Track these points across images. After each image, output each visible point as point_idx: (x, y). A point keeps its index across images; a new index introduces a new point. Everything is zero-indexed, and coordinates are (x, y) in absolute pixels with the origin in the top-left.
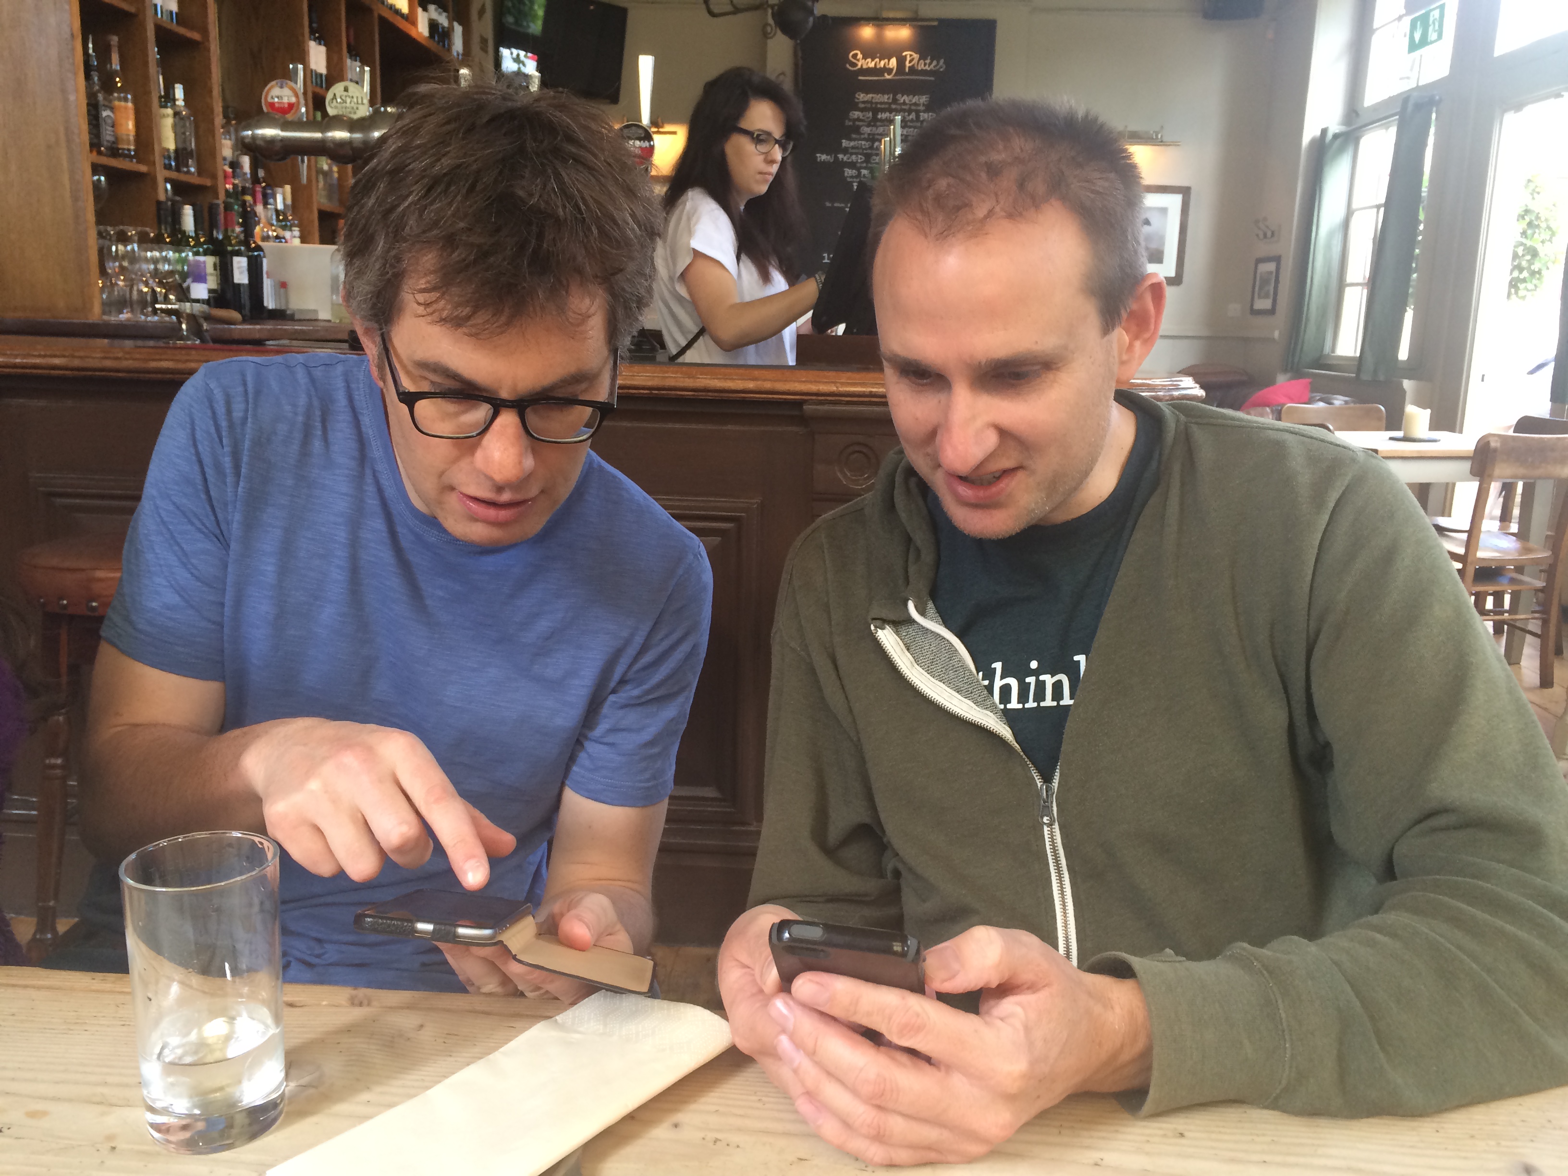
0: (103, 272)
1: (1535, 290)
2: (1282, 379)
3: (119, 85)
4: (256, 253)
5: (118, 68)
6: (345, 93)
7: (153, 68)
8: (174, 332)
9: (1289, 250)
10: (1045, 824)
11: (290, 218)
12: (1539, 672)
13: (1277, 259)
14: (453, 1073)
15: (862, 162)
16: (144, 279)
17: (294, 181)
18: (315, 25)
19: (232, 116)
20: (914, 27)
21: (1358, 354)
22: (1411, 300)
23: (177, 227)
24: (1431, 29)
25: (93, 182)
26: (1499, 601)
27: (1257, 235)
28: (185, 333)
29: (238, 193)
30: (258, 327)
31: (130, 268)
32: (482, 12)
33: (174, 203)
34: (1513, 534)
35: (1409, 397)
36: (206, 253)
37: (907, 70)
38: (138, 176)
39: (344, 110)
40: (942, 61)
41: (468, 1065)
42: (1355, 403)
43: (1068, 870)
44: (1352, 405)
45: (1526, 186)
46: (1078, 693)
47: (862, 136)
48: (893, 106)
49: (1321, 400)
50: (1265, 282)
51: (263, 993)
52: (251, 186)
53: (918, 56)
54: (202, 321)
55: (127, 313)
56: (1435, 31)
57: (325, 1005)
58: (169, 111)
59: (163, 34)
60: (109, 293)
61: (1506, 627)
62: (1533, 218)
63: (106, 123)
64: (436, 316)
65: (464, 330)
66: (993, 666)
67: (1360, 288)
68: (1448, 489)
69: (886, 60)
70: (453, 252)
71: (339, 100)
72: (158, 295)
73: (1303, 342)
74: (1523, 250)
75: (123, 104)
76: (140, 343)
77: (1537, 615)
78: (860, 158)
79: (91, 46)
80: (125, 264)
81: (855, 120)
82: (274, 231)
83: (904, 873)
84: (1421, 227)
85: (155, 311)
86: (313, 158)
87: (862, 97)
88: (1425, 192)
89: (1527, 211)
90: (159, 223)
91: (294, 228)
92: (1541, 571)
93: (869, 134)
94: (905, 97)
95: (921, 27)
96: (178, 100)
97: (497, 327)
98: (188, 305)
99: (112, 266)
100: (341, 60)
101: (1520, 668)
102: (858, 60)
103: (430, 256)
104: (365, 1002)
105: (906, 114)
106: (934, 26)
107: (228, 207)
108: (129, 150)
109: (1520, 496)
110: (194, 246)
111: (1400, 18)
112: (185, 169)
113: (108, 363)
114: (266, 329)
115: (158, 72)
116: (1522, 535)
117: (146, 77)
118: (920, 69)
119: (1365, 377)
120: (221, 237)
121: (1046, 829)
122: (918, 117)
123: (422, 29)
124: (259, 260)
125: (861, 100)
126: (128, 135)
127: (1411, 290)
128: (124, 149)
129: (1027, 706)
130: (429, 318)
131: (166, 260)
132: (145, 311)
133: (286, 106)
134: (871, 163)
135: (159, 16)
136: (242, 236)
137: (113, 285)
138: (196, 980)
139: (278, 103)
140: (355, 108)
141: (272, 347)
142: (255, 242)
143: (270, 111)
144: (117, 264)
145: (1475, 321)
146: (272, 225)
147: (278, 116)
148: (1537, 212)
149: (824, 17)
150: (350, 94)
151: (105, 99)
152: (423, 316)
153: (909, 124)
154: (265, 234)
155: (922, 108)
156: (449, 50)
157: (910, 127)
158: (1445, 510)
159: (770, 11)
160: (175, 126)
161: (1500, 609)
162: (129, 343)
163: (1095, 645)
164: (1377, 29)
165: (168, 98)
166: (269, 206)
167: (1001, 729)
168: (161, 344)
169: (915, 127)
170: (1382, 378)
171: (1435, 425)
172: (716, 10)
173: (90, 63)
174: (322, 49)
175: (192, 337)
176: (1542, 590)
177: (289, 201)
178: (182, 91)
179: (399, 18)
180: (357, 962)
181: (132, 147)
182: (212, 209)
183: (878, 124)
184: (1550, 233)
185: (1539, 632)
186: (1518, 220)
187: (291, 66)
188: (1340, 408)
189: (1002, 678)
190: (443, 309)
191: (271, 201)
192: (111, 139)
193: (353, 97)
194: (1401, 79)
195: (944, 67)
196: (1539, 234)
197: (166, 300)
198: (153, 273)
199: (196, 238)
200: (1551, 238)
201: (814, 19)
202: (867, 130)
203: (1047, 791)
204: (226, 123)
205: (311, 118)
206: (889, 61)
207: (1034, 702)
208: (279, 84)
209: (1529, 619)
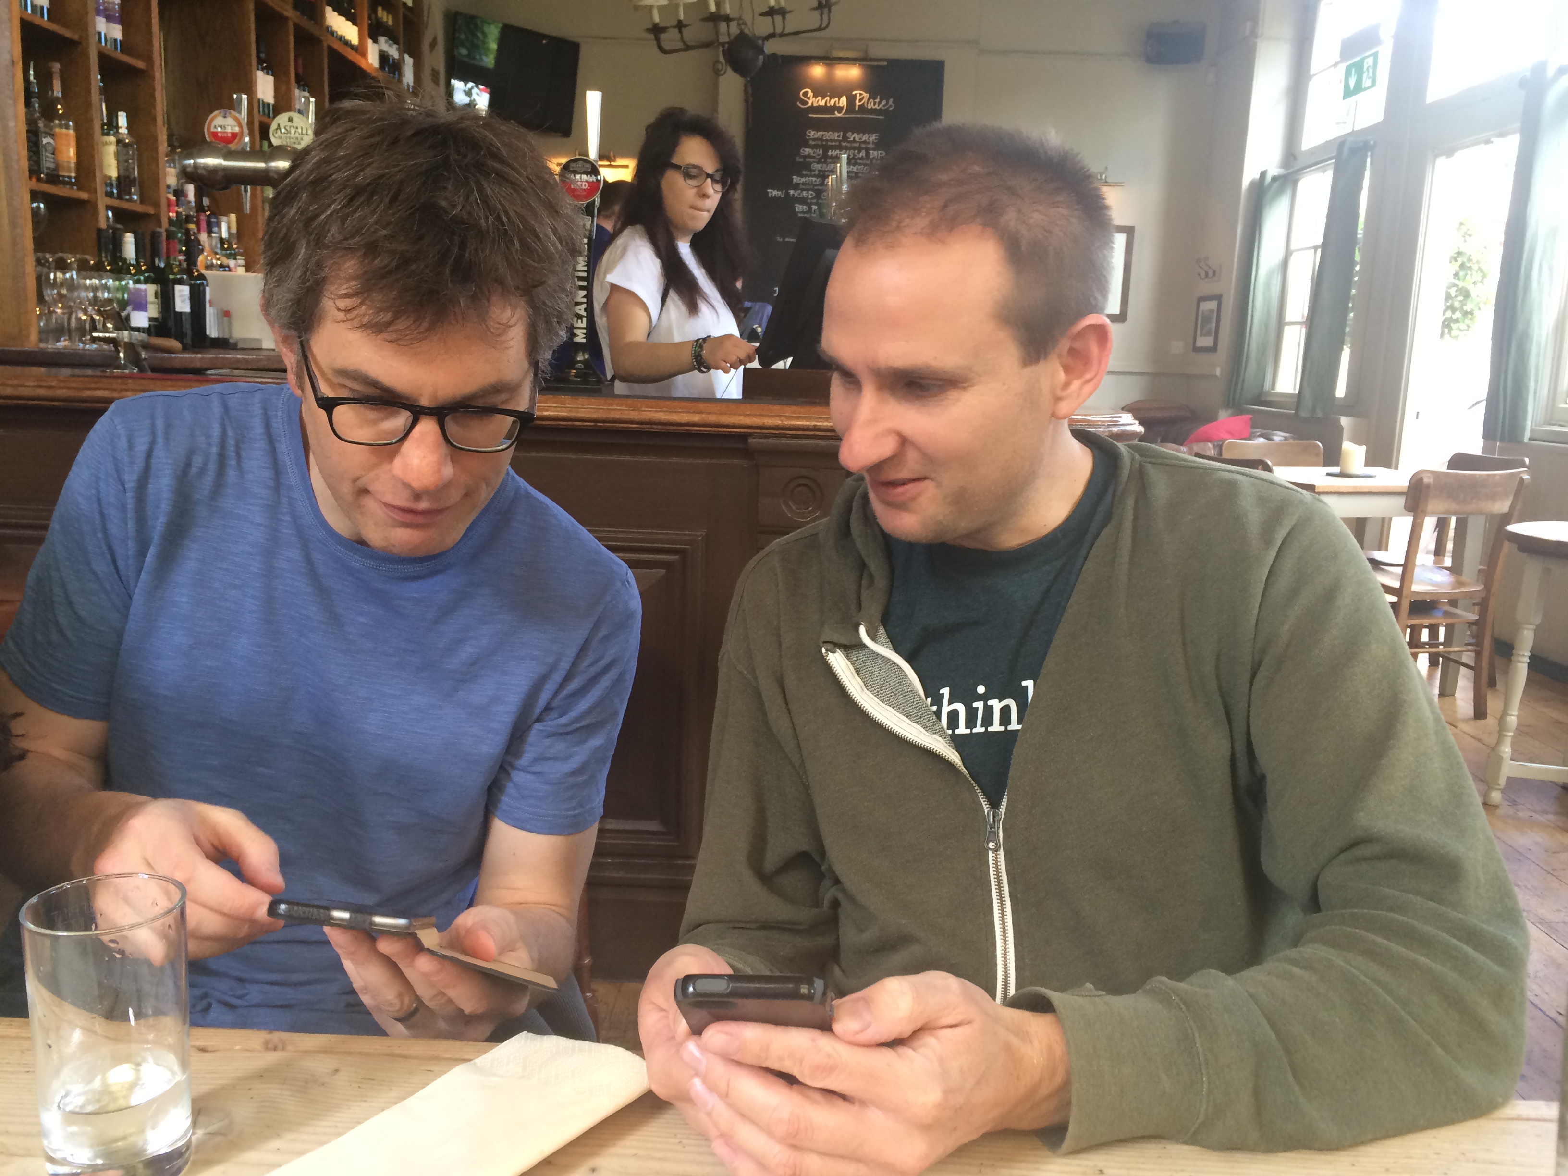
0: (40, 299)
1: (1467, 330)
2: (1223, 415)
3: (61, 112)
4: (199, 282)
5: (60, 95)
6: (290, 124)
7: (95, 96)
8: (111, 362)
9: (1229, 289)
10: (991, 849)
11: (235, 246)
12: (1473, 704)
13: (1219, 298)
14: (367, 1119)
15: (812, 199)
16: (83, 307)
17: (239, 211)
18: (263, 55)
19: (176, 144)
20: (863, 66)
21: (1297, 392)
22: (1347, 339)
23: (118, 254)
24: (1365, 75)
25: (32, 209)
26: (1434, 634)
27: (1199, 275)
28: (123, 362)
29: (181, 222)
30: (199, 355)
31: (68, 295)
32: (433, 44)
33: (115, 230)
34: (1447, 568)
35: (1346, 433)
36: (146, 281)
37: (857, 108)
38: (80, 203)
39: (288, 140)
40: (891, 100)
41: (383, 1110)
42: (1294, 439)
43: (1010, 897)
44: (1291, 441)
45: (1459, 229)
46: (1026, 718)
47: (813, 173)
48: (844, 144)
49: (1261, 436)
50: (1207, 319)
51: (170, 1039)
52: (195, 214)
53: (868, 95)
54: (140, 349)
55: (65, 340)
56: (1369, 78)
57: (238, 1050)
58: (112, 139)
59: (106, 62)
60: (47, 321)
61: (1441, 659)
62: (1465, 260)
63: (46, 150)
64: (356, 323)
65: (385, 335)
66: (941, 691)
67: (1299, 327)
68: (1384, 524)
69: (837, 99)
70: (375, 259)
71: (283, 130)
72: (97, 324)
73: (1243, 381)
74: (1456, 291)
75: (64, 131)
76: (77, 371)
77: (1470, 648)
78: (811, 194)
79: (32, 72)
80: (64, 291)
81: (805, 157)
82: (218, 259)
83: (844, 903)
84: (1357, 268)
85: (94, 340)
86: (259, 188)
87: (812, 134)
88: (1361, 234)
89: (1459, 253)
90: (100, 250)
91: (238, 257)
92: (1474, 604)
93: (819, 171)
94: (855, 135)
95: (873, 68)
96: (121, 128)
97: (418, 333)
98: (126, 333)
99: (50, 294)
100: (289, 91)
101: (1455, 700)
102: (809, 98)
103: (352, 262)
104: (280, 1046)
105: (856, 151)
106: (884, 66)
107: (170, 236)
108: (70, 177)
109: (1453, 531)
110: (135, 275)
111: (1336, 65)
112: (127, 197)
113: (41, 392)
114: (208, 358)
115: (101, 100)
116: (1456, 569)
117: (88, 105)
118: (869, 108)
119: (1304, 414)
120: (162, 265)
121: (991, 855)
122: (868, 154)
123: (372, 59)
124: (201, 288)
125: (812, 137)
126: (69, 162)
127: (1347, 329)
128: (64, 176)
129: (975, 731)
130: (348, 325)
131: (106, 288)
132: (83, 339)
133: (229, 135)
134: (822, 199)
135: (103, 44)
136: (185, 265)
137: (51, 313)
138: (99, 1025)
139: (221, 132)
140: (299, 139)
141: (214, 377)
142: (197, 271)
143: (214, 140)
144: (55, 291)
145: (1410, 360)
146: (216, 253)
147: (221, 145)
148: (1468, 254)
149: (774, 56)
150: (295, 124)
151: (45, 126)
152: (343, 322)
153: (859, 161)
154: (209, 263)
155: (871, 146)
156: (400, 81)
157: (860, 164)
158: (1382, 544)
159: (721, 49)
160: (117, 155)
161: (1436, 642)
162: (66, 372)
163: (1043, 671)
164: (1314, 75)
165: (111, 125)
166: (213, 235)
167: (948, 752)
168: (98, 373)
169: (865, 165)
170: (1320, 414)
171: (1372, 460)
172: (667, 47)
173: (31, 89)
174: (271, 79)
175: (130, 365)
176: (1475, 623)
177: (234, 230)
178: (125, 119)
179: (349, 50)
180: (279, 1003)
181: (73, 175)
182: (155, 236)
183: (829, 161)
184: (1482, 274)
185: (1473, 665)
186: (1450, 262)
187: (235, 96)
188: (1278, 445)
189: (950, 703)
190: (365, 315)
191: (215, 229)
192: (52, 166)
193: (297, 128)
194: (1337, 124)
195: (893, 105)
196: (1471, 275)
197: (105, 329)
198: (92, 301)
199: (137, 266)
200: (1483, 279)
201: (764, 57)
202: (817, 167)
203: (994, 817)
204: (170, 151)
205: (257, 147)
206: (839, 100)
207: (982, 727)
208: (222, 114)
209: (1463, 651)
